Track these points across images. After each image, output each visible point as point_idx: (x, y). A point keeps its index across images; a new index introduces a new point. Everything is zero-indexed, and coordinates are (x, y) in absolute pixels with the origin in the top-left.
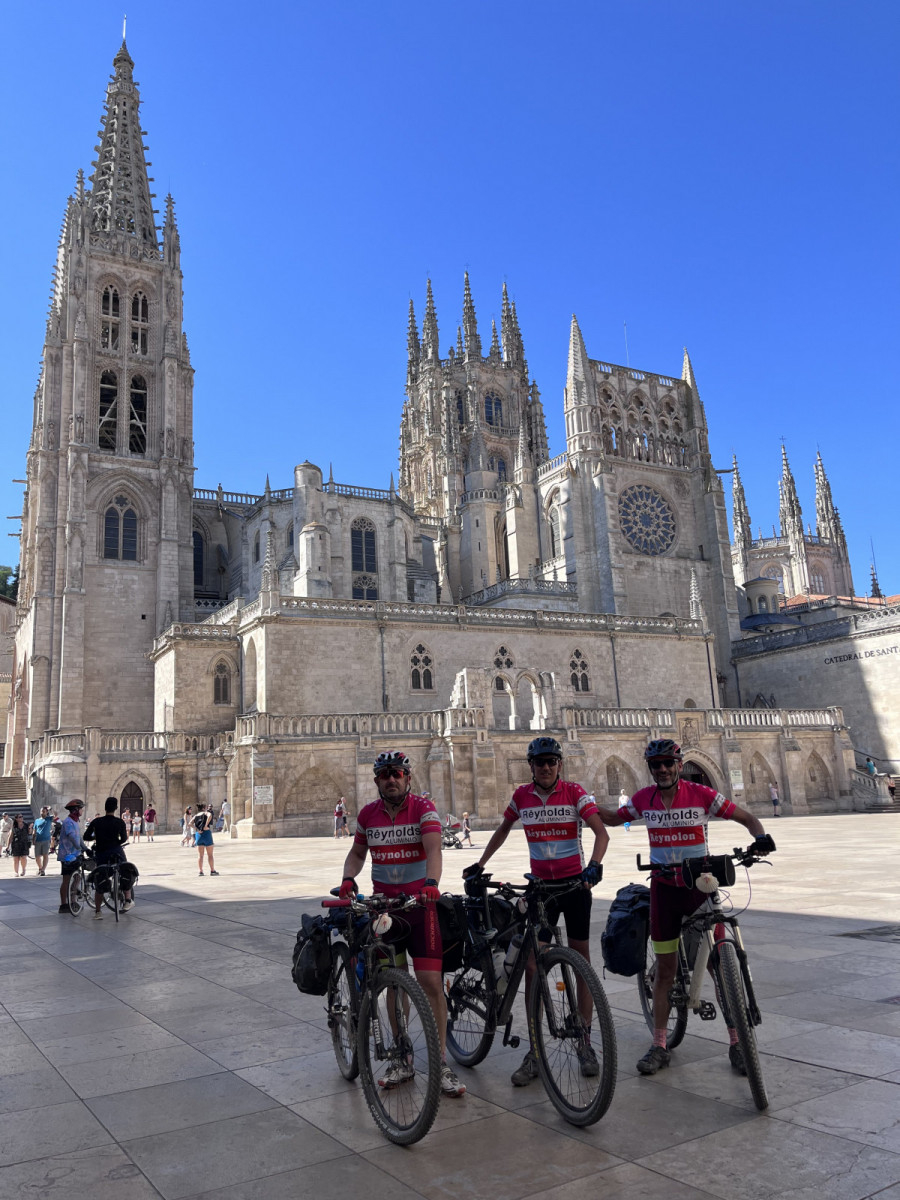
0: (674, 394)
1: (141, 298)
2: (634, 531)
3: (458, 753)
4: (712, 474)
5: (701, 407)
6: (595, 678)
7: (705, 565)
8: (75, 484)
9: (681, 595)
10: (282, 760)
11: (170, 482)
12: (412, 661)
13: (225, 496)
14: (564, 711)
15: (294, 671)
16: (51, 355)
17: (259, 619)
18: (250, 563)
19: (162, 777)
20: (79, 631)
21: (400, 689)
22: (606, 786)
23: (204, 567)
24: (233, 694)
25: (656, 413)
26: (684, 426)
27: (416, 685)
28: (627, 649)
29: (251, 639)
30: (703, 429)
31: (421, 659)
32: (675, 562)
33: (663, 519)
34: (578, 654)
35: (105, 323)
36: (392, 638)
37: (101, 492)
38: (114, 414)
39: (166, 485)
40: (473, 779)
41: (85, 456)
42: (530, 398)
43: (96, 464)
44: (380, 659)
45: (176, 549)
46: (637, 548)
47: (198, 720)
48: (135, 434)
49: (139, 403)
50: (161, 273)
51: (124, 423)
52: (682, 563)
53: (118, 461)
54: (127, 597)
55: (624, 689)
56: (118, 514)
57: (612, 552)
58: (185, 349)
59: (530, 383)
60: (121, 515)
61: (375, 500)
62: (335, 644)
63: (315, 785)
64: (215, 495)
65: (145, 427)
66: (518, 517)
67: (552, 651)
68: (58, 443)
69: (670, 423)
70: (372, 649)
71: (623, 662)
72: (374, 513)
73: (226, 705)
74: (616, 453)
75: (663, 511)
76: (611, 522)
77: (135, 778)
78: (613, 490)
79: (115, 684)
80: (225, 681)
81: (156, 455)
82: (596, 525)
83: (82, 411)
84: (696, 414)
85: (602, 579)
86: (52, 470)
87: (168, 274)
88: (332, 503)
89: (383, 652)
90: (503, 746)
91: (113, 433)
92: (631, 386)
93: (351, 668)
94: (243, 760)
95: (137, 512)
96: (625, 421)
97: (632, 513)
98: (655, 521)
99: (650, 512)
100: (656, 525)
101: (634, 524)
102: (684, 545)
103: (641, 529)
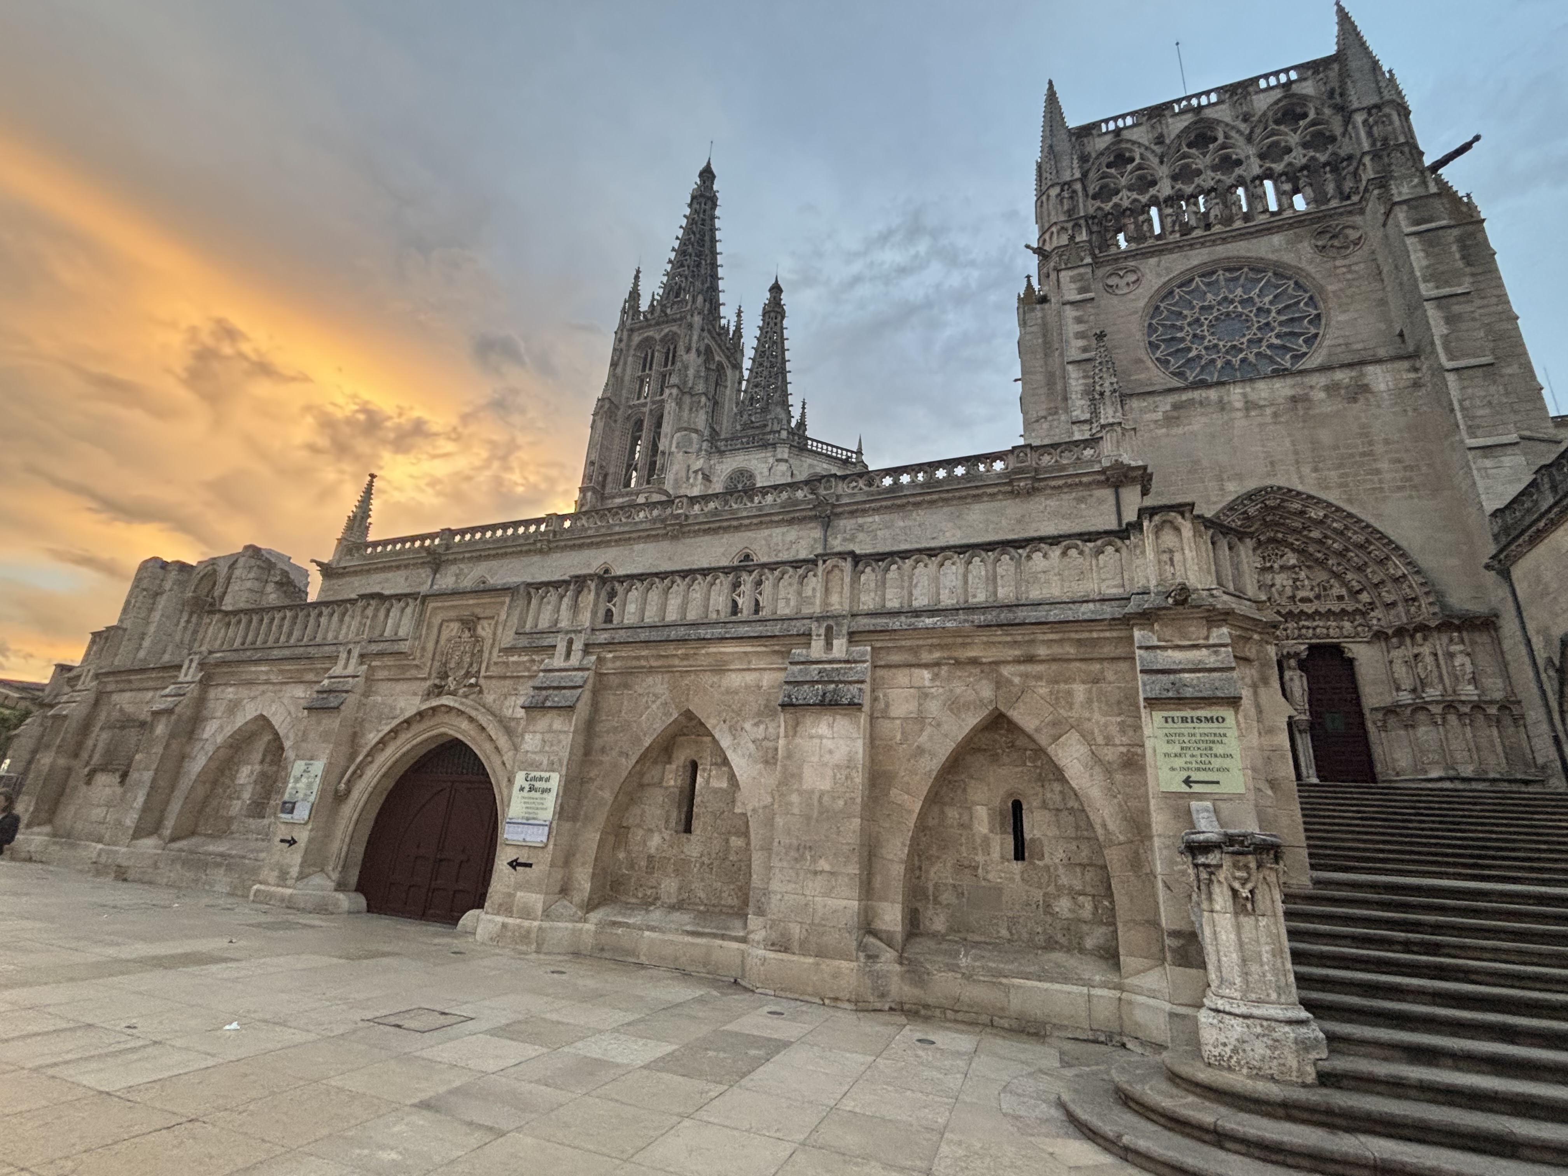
2: (1193, 354)
33: (1282, 312)
35: (642, 380)
61: (757, 447)
69: (1294, 140)
75: (1279, 298)
88: (699, 463)
92: (1180, 125)
96: (1167, 182)
97: (1189, 325)
98: (1257, 322)
99: (1240, 309)
100: (1259, 329)
101: (1192, 343)
102: (1346, 345)
103: (1216, 346)
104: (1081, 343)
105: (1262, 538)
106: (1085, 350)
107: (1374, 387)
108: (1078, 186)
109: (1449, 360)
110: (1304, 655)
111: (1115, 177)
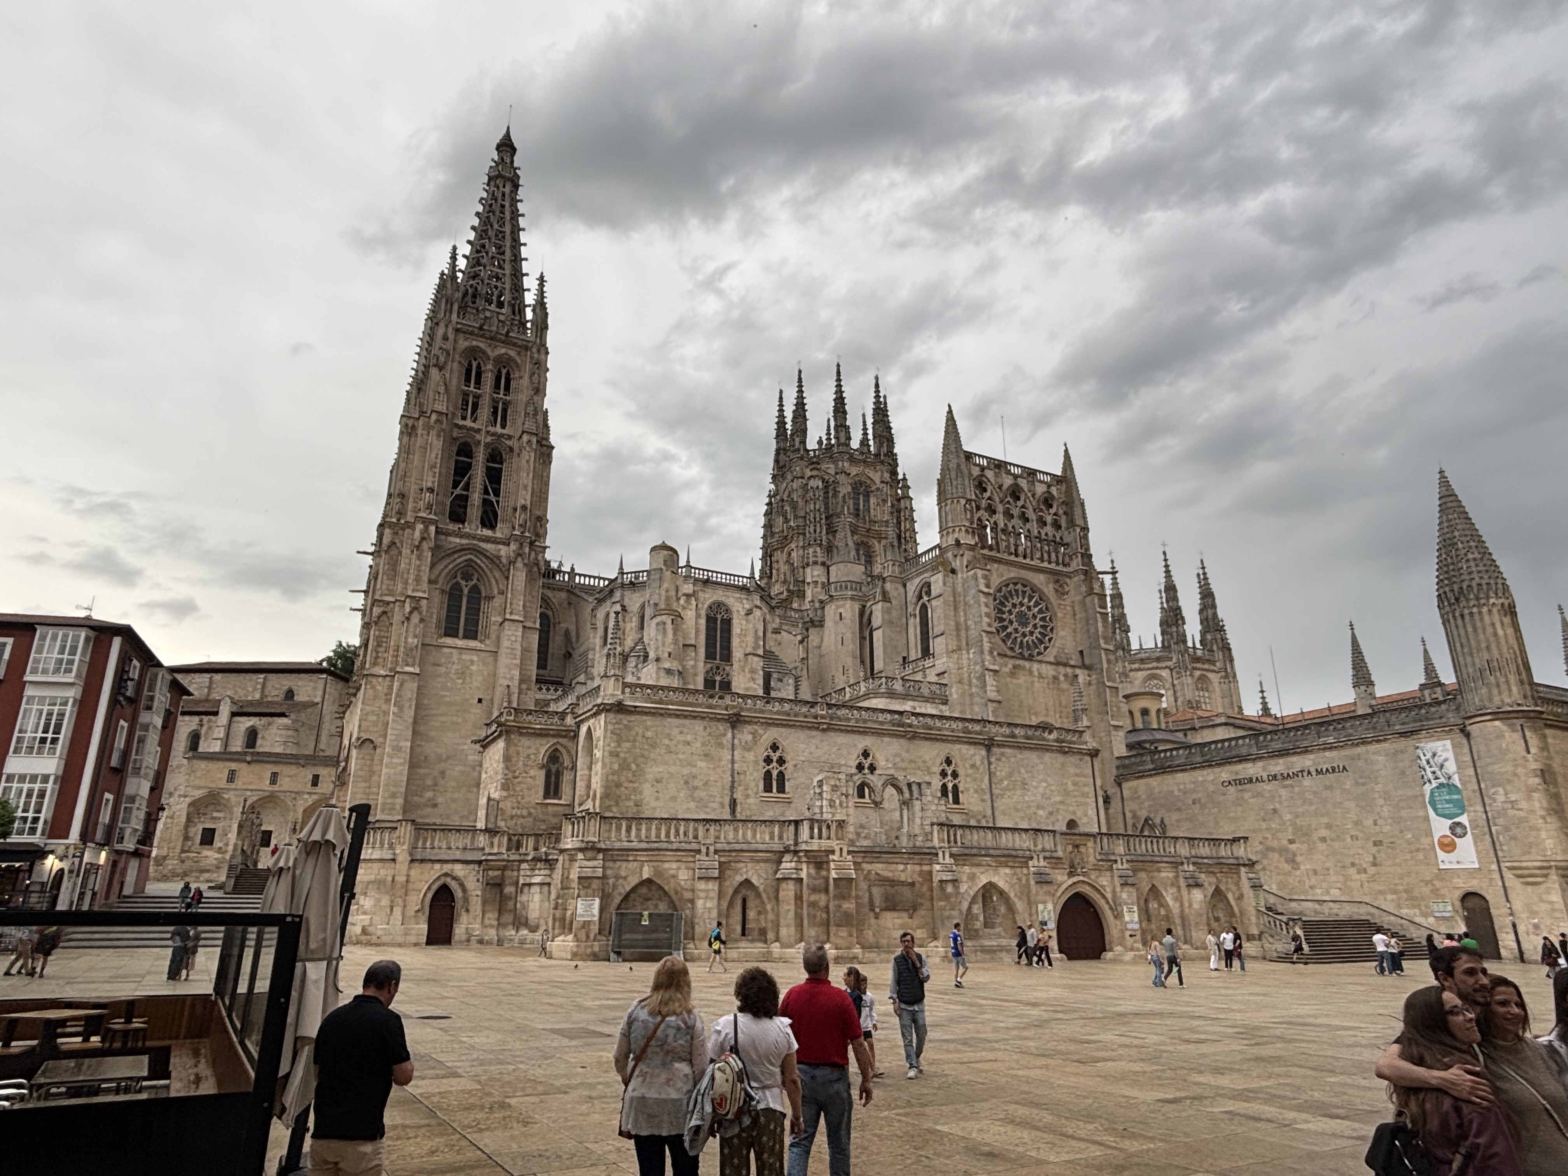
0: (1054, 490)
1: (504, 372)
2: (1009, 630)
3: (813, 871)
4: (1094, 575)
5: (1083, 505)
6: (967, 789)
7: (1086, 672)
8: (419, 557)
9: (1060, 704)
10: (611, 868)
11: (519, 559)
12: (765, 761)
13: (577, 578)
14: (935, 827)
15: (633, 766)
16: (407, 425)
17: (599, 705)
18: (598, 648)
19: (478, 880)
20: (409, 714)
21: (750, 792)
22: (982, 918)
23: (550, 651)
24: (566, 788)
25: (1034, 510)
26: (1064, 525)
27: (768, 788)
28: (1003, 759)
29: (589, 728)
30: (1085, 529)
31: (775, 759)
32: (1054, 667)
33: (1041, 619)
34: (948, 762)
35: (466, 394)
36: (745, 735)
37: (446, 567)
38: (467, 488)
39: (514, 562)
40: (829, 900)
41: (432, 529)
42: (899, 491)
43: (443, 537)
44: (730, 757)
45: (521, 629)
46: (1012, 649)
47: (523, 817)
48: (488, 508)
49: (494, 477)
50: (527, 348)
51: (476, 498)
52: (1062, 670)
53: (467, 536)
54: (464, 679)
55: (999, 804)
56: (462, 591)
57: (986, 653)
58: (546, 427)
59: (900, 477)
60: (466, 591)
61: (734, 586)
62: (681, 738)
63: (647, 899)
64: (567, 577)
65: (498, 502)
66: (885, 611)
67: (921, 757)
68: (406, 514)
69: (1049, 519)
70: (721, 745)
71: (998, 773)
72: (732, 600)
73: (556, 801)
74: (991, 548)
75: (1040, 611)
76: (986, 620)
77: (449, 880)
78: (988, 586)
79: (443, 773)
80: (558, 774)
81: (507, 532)
82: (969, 623)
83: (433, 482)
84: (1077, 511)
85: (974, 681)
86: (397, 541)
87: (534, 350)
88: (688, 588)
89: (733, 750)
90: (864, 866)
91: (466, 507)
92: (1008, 481)
93: (695, 766)
94: (567, 866)
95: (482, 588)
96: (1001, 516)
97: (1008, 612)
98: (1032, 622)
99: (1026, 611)
100: (1033, 626)
101: (1009, 623)
102: (1063, 649)
103: (1018, 629)
108: (973, 505)
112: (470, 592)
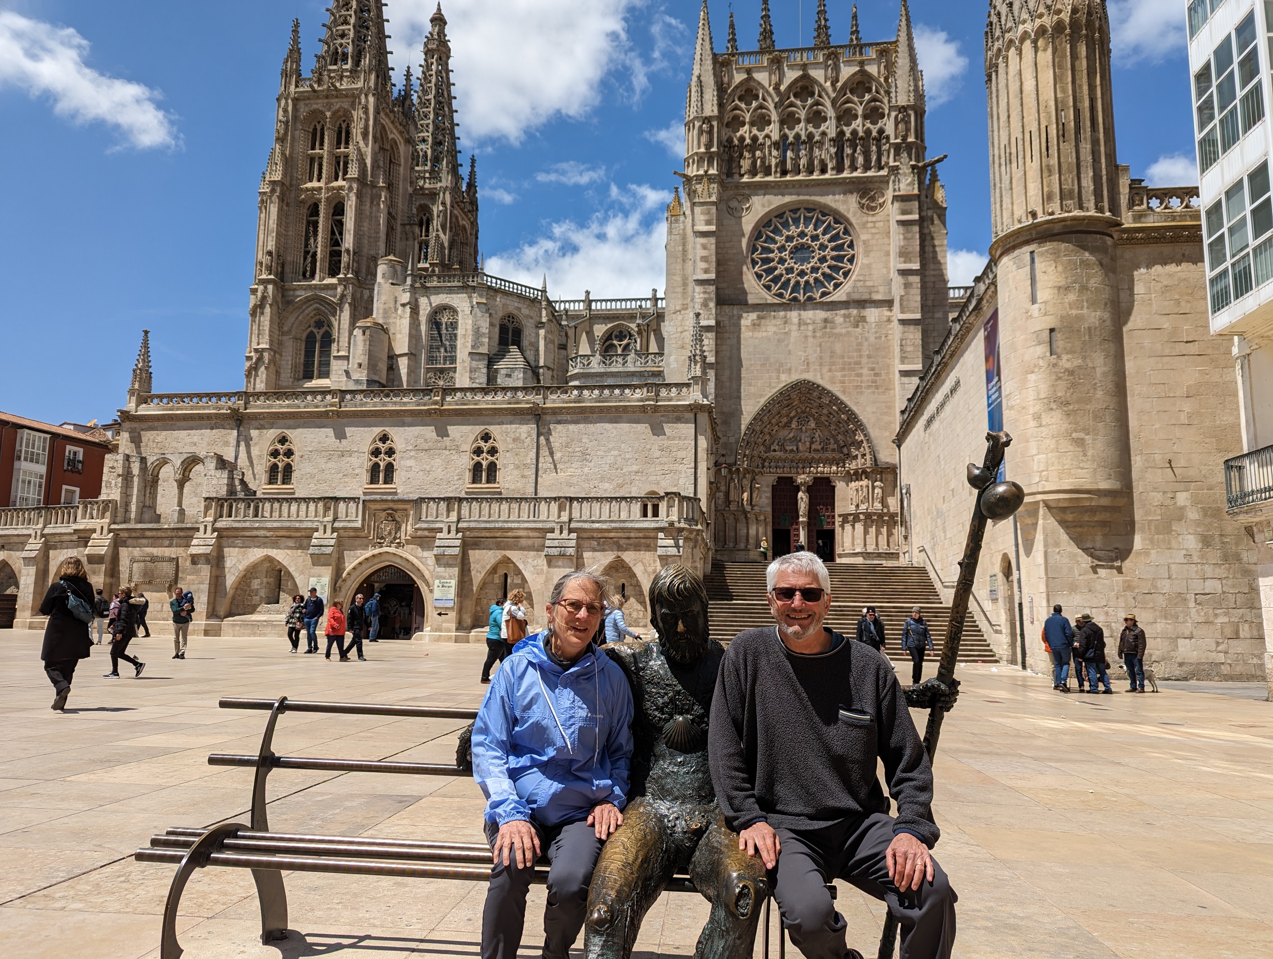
0: (871, 67)
1: (344, 126)
2: (778, 273)
11: (345, 300)
12: (271, 454)
25: (834, 102)
28: (559, 428)
31: (282, 452)
33: (833, 249)
34: (486, 437)
35: (312, 158)
36: (251, 431)
37: (297, 318)
39: (340, 304)
43: (292, 293)
46: (779, 295)
56: (315, 338)
60: (318, 337)
61: (458, 286)
67: (448, 436)
72: (457, 300)
75: (833, 238)
87: (362, 96)
90: (129, 542)
95: (331, 332)
96: (775, 125)
97: (778, 249)
98: (818, 254)
99: (809, 242)
100: (819, 259)
101: (778, 263)
102: (865, 281)
103: (792, 268)
104: (704, 265)
105: (799, 410)
106: (706, 271)
107: (868, 319)
108: (715, 123)
109: (902, 313)
110: (811, 483)
111: (743, 111)
112: (322, 337)
